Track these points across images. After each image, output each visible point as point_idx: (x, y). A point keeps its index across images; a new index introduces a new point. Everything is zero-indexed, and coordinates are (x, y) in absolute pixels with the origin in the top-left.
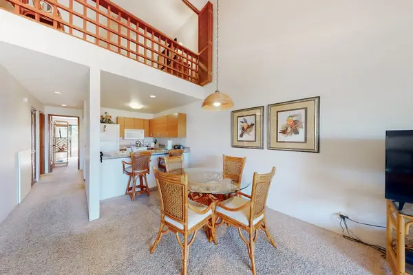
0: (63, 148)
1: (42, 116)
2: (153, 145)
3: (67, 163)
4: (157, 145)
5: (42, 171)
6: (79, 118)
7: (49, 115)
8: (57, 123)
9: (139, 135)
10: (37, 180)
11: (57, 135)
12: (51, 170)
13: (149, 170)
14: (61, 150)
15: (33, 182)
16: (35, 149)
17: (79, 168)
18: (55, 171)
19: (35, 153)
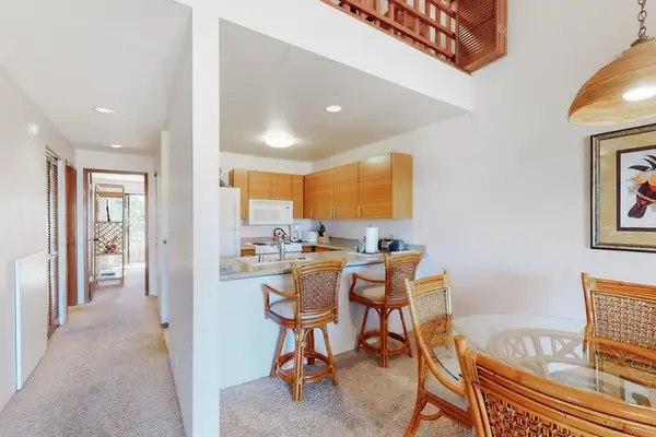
0: (114, 246)
1: (70, 171)
2: (313, 239)
3: (122, 279)
4: (325, 239)
5: (71, 299)
6: (146, 175)
7: (86, 171)
8: (101, 189)
9: (280, 213)
10: (61, 320)
11: (102, 217)
12: (89, 297)
13: (335, 311)
14: (110, 249)
15: (53, 326)
16: (57, 250)
17: (147, 293)
18: (98, 297)
19: (57, 258)
